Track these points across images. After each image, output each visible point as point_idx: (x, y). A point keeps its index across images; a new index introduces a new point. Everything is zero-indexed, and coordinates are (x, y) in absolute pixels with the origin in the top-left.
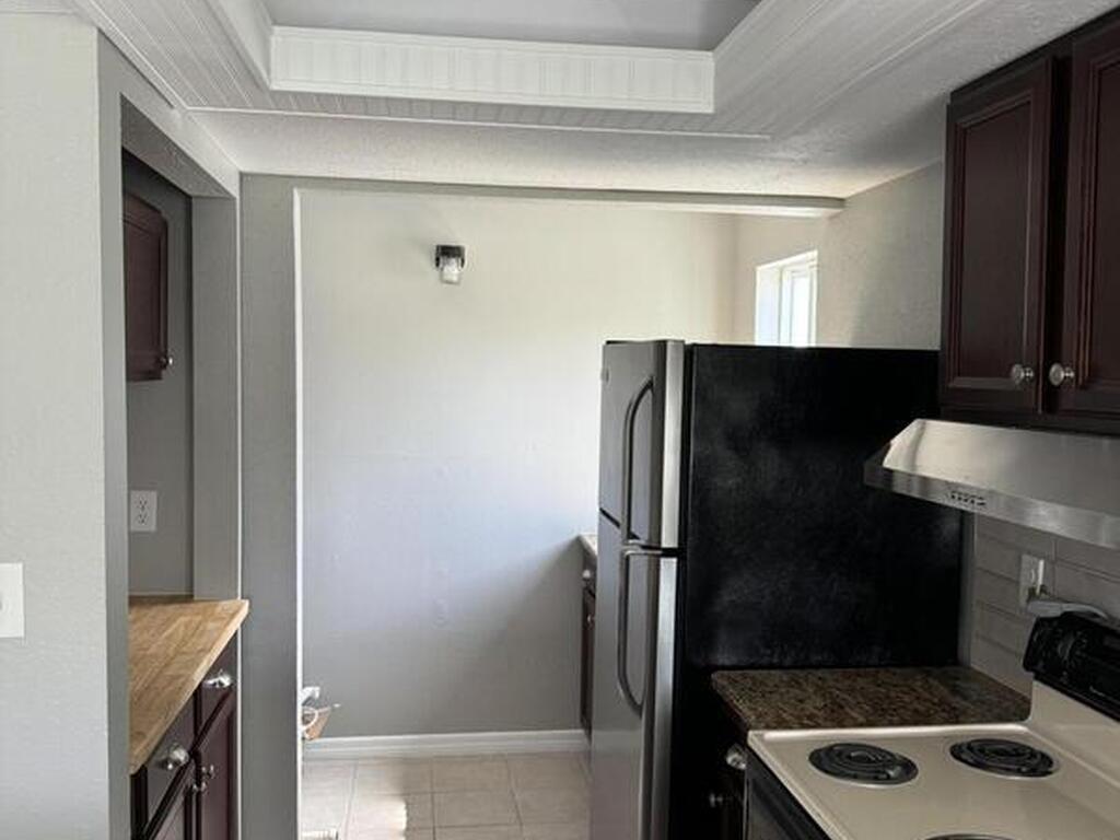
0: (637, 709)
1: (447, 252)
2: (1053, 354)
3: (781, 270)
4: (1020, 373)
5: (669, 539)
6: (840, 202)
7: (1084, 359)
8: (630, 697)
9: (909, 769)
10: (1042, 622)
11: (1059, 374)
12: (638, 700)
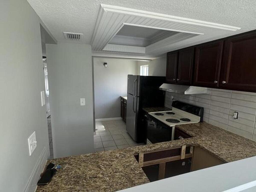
0: (135, 112)
1: (105, 64)
2: (177, 78)
3: (143, 67)
4: (174, 79)
5: (138, 95)
6: (151, 60)
7: (180, 78)
8: (134, 111)
9: (163, 115)
10: (173, 102)
11: (178, 80)
12: (135, 111)
